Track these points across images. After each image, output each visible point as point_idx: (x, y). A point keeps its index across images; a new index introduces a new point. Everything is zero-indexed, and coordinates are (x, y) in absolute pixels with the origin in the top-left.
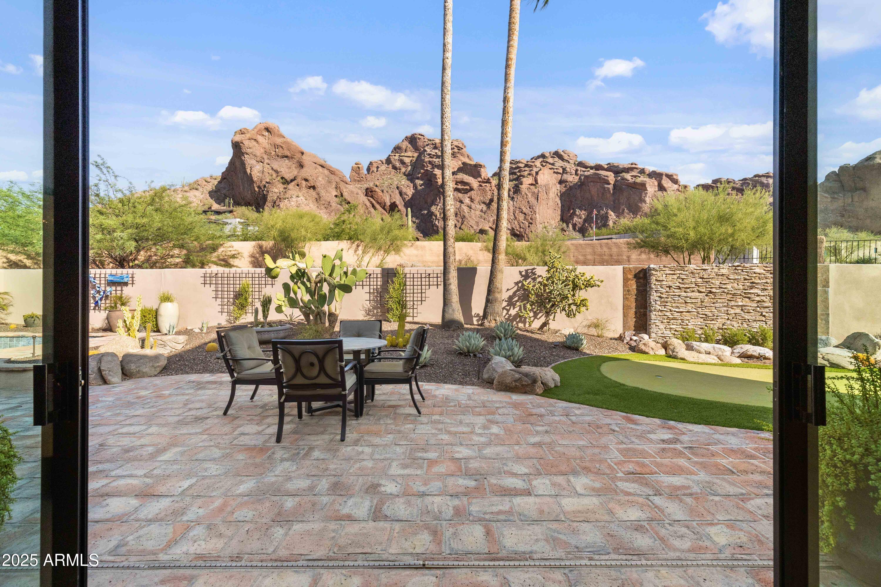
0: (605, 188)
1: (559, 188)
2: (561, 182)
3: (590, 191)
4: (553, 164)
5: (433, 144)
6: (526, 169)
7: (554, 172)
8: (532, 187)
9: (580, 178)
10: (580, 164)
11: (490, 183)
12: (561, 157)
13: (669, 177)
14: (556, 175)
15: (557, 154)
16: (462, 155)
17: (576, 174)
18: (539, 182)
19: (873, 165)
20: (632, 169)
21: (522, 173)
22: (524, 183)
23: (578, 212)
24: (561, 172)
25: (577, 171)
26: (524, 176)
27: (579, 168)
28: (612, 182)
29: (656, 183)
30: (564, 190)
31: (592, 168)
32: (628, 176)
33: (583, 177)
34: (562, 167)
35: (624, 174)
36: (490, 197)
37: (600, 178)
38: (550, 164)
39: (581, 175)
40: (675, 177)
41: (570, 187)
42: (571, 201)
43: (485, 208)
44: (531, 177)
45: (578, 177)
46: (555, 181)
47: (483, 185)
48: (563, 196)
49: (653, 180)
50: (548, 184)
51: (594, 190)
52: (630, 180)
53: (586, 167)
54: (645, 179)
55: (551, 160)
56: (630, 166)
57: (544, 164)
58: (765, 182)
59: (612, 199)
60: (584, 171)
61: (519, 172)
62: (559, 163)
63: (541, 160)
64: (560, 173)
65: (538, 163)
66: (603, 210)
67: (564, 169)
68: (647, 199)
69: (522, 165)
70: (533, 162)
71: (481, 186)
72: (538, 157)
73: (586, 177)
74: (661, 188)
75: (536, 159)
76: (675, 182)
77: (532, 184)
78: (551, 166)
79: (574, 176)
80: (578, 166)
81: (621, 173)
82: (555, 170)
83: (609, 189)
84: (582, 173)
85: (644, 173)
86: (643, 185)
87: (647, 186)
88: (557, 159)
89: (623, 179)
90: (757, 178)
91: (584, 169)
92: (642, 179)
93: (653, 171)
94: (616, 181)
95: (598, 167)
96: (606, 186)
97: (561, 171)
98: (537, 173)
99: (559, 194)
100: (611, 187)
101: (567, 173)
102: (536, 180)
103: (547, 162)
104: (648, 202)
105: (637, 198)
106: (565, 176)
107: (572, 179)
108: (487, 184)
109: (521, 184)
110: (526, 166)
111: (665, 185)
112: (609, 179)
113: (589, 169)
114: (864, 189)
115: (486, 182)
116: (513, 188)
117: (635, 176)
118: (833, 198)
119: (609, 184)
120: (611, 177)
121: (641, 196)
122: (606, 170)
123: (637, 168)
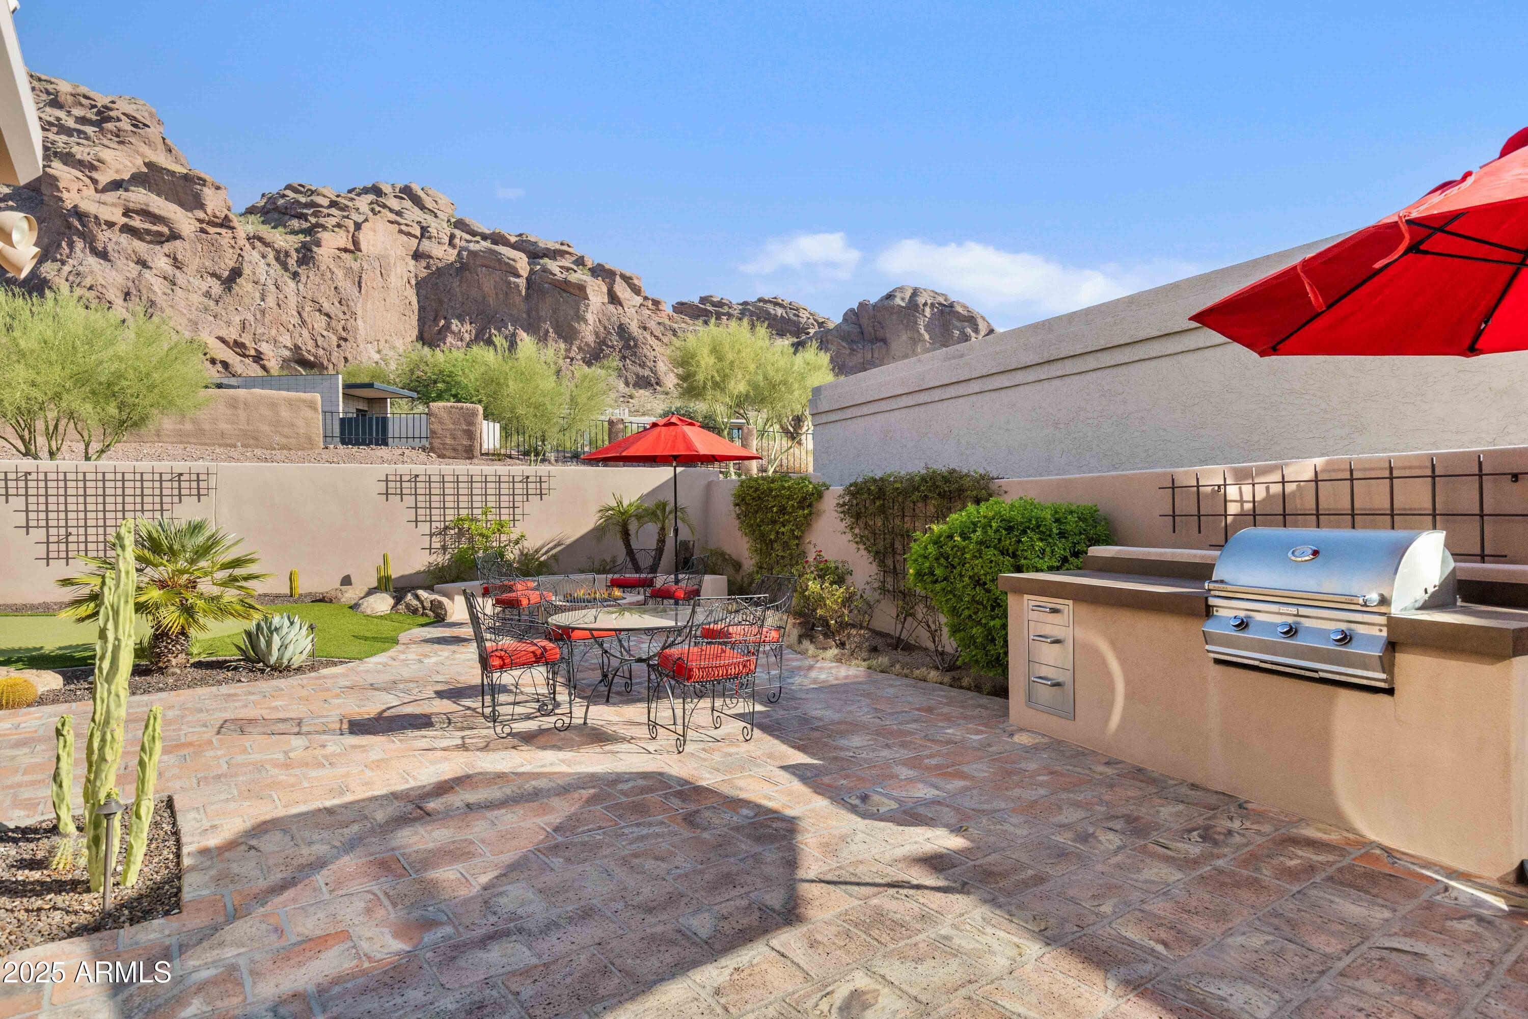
0: (510, 283)
1: (412, 269)
2: (417, 256)
3: (479, 287)
4: (399, 213)
5: (48, 93)
6: (333, 211)
7: (401, 231)
8: (344, 256)
9: (459, 254)
10: (460, 224)
11: (232, 228)
12: (417, 201)
13: (627, 279)
14: (405, 238)
15: (407, 192)
16: (147, 142)
17: (451, 243)
18: (363, 246)
19: (893, 307)
20: (562, 253)
21: (322, 220)
22: (323, 243)
23: (455, 325)
24: (418, 234)
25: (452, 237)
26: (325, 228)
27: (458, 233)
28: (525, 273)
29: (605, 289)
30: (424, 273)
31: (485, 237)
32: (554, 266)
33: (465, 253)
34: (419, 223)
35: (545, 260)
36: (231, 264)
37: (500, 261)
38: (391, 210)
39: (462, 249)
40: (636, 281)
41: (438, 269)
42: (440, 302)
43: (217, 288)
44: (342, 233)
45: (456, 252)
46: (401, 252)
47: (212, 230)
48: (420, 285)
49: (599, 281)
50: (386, 257)
51: (488, 282)
52: (559, 274)
53: (473, 234)
54: (584, 277)
55: (394, 204)
56: (558, 247)
57: (377, 209)
58: (773, 312)
59: (523, 306)
60: (468, 241)
61: (315, 214)
62: (413, 214)
63: (371, 197)
64: (415, 237)
65: (363, 203)
66: (506, 328)
67: (424, 229)
68: (590, 317)
69: (325, 202)
70: (352, 199)
71: (203, 231)
72: (366, 191)
73: (473, 254)
74: (614, 299)
75: (359, 195)
76: (637, 291)
77: (346, 250)
78: (393, 217)
79: (446, 247)
80: (456, 227)
81: (542, 258)
82: (404, 228)
83: (517, 286)
84: (463, 244)
85: (584, 265)
86: (581, 288)
87: (589, 291)
88: (408, 204)
89: (545, 270)
90: (761, 304)
91: (468, 237)
92: (579, 276)
93: (599, 265)
94: (532, 272)
95: (497, 239)
96: (513, 279)
97: (418, 232)
98: (358, 226)
99: (413, 282)
100: (522, 282)
101: (430, 238)
102: (356, 243)
103: (384, 206)
104: (591, 322)
105: (572, 312)
106: (426, 245)
107: (444, 254)
108: (223, 231)
109: (318, 244)
110: (333, 204)
111: (620, 294)
112: (518, 266)
113: (478, 238)
114: (884, 341)
115: (221, 225)
116: (297, 250)
117: (568, 269)
118: (852, 350)
119: (518, 276)
120: (522, 262)
121: (578, 309)
122: (514, 246)
123: (570, 254)
